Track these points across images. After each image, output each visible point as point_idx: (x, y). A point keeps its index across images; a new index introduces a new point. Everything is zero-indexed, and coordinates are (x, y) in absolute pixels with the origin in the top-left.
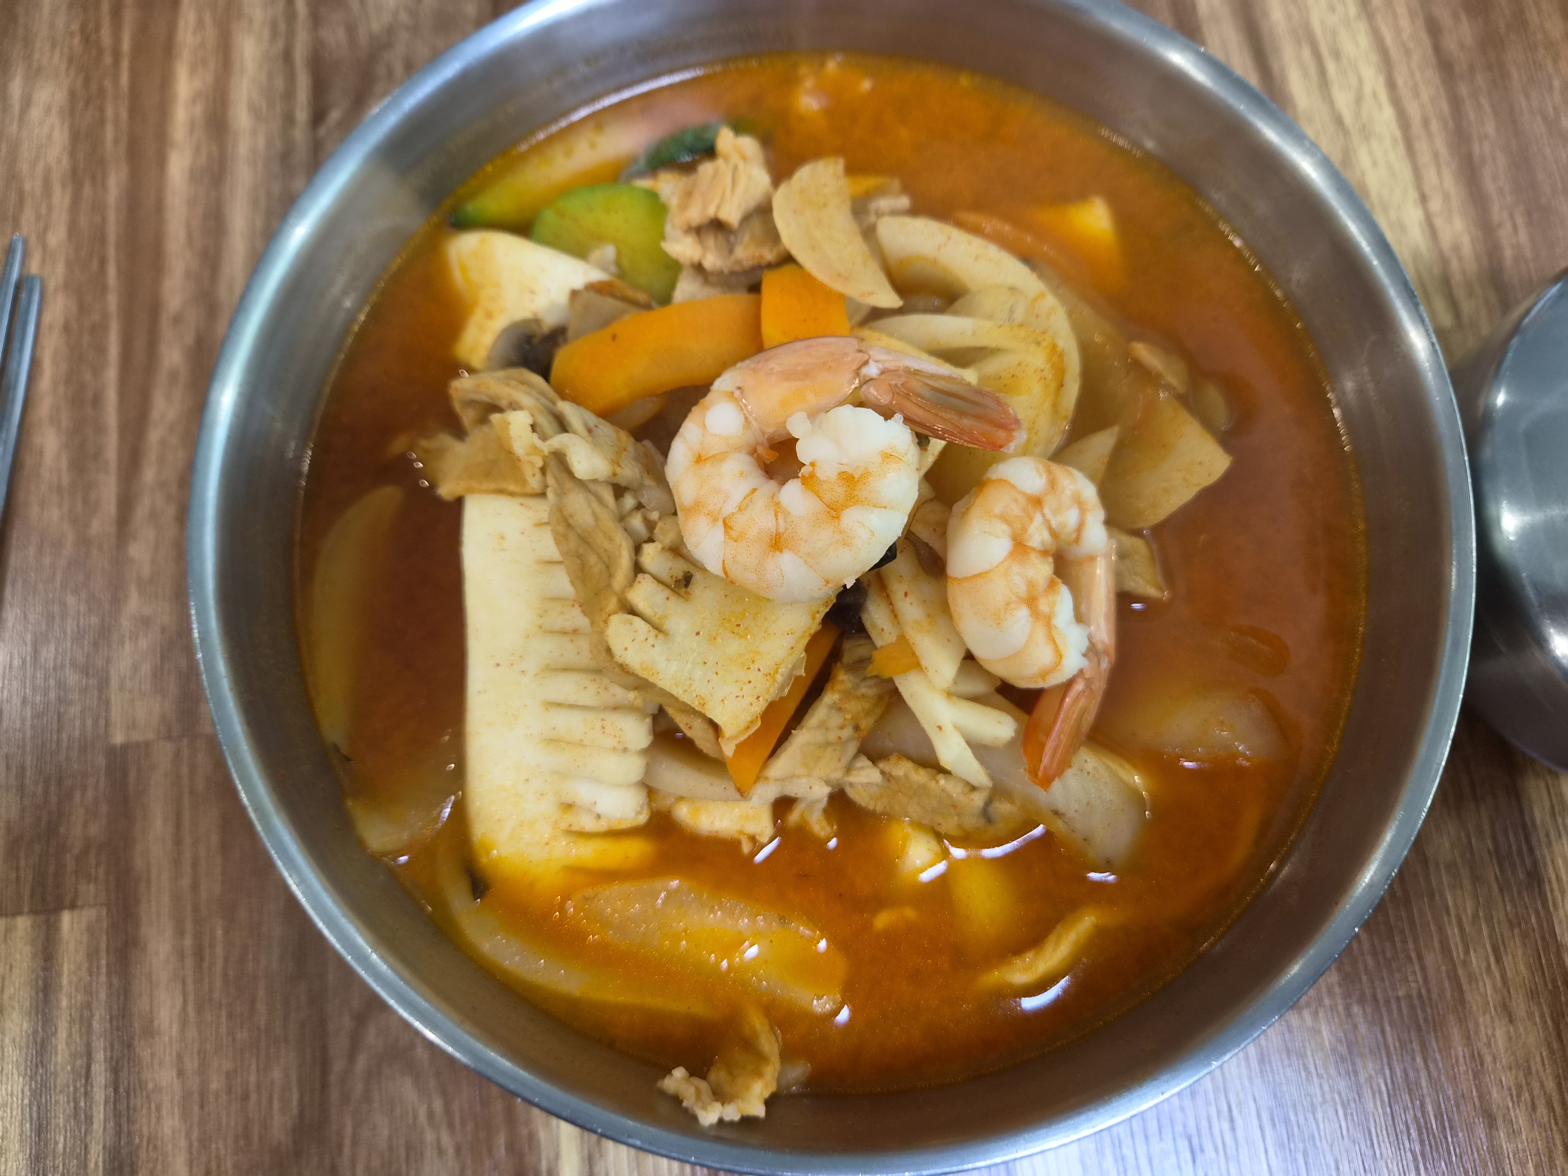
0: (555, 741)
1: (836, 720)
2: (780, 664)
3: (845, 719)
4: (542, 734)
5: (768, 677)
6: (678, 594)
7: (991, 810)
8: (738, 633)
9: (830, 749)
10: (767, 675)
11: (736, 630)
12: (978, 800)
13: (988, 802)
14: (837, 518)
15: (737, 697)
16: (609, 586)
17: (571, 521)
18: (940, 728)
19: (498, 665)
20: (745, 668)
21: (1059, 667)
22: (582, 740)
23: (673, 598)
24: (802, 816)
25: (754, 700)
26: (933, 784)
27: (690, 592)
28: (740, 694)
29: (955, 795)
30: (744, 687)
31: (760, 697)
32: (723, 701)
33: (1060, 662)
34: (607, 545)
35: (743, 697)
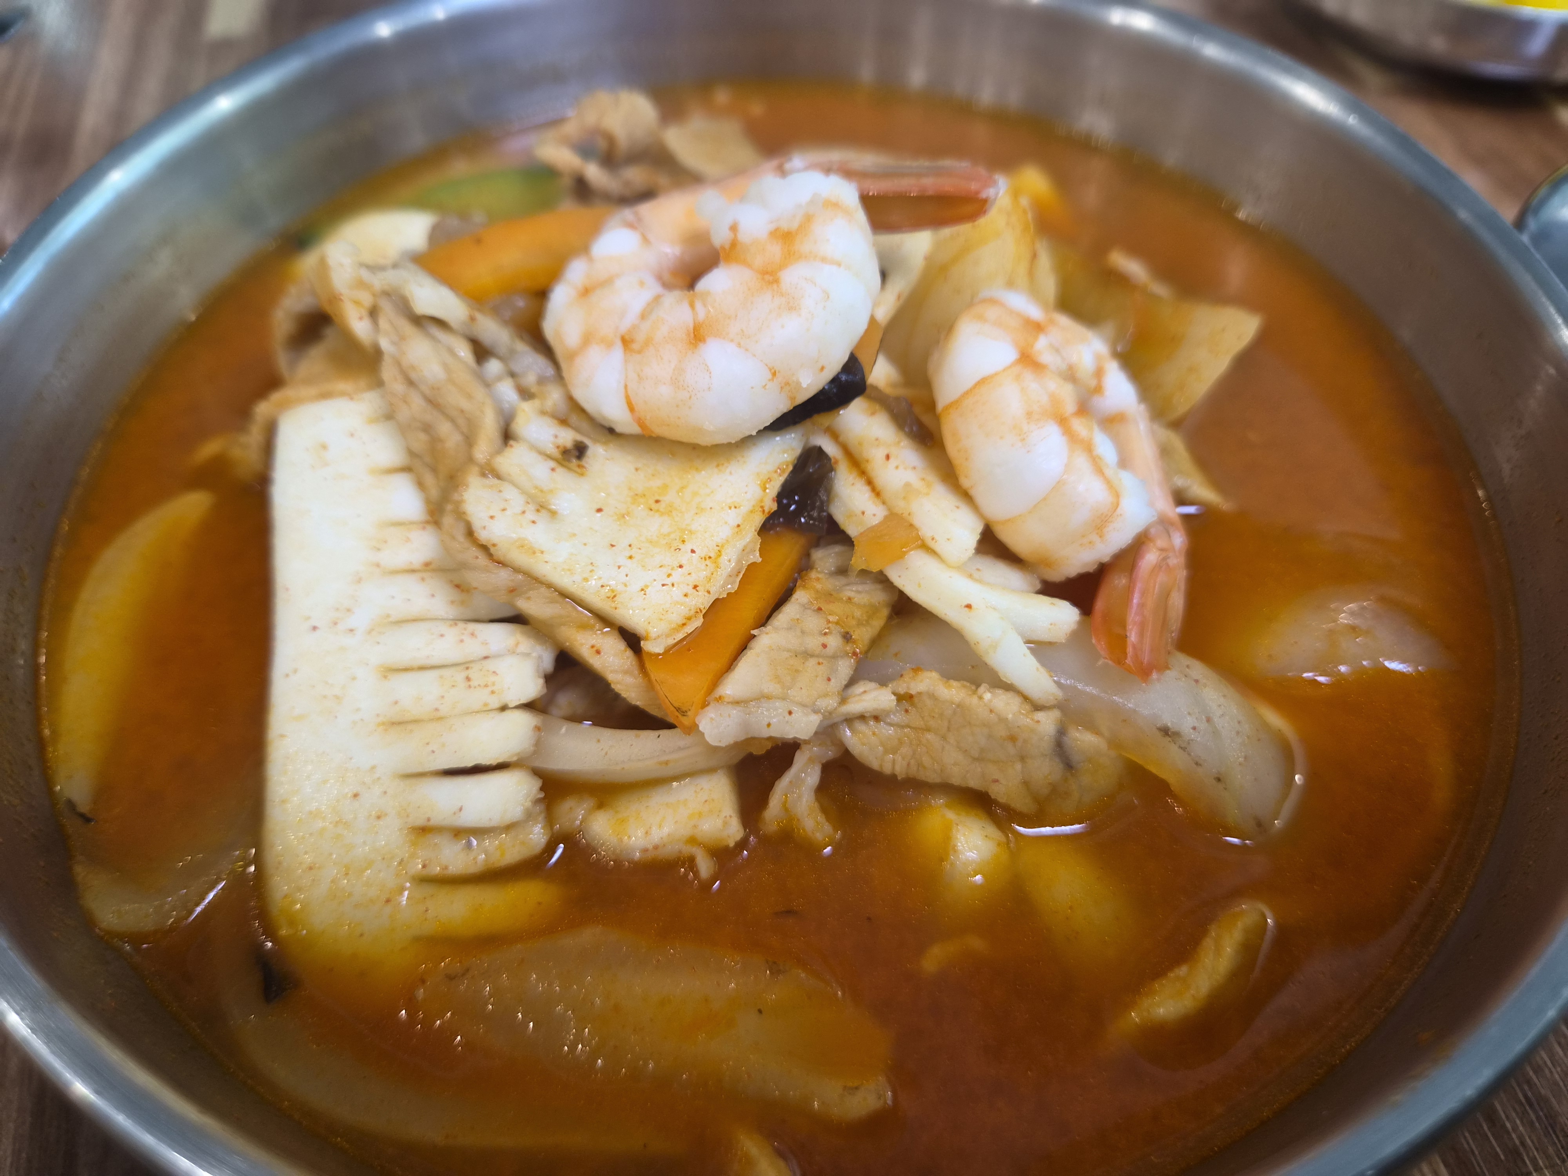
0: (400, 723)
1: (813, 622)
2: (723, 546)
3: (829, 622)
4: (378, 715)
5: (708, 562)
6: (569, 469)
7: (1067, 740)
8: (658, 511)
9: (812, 662)
10: (705, 559)
11: (655, 506)
12: (1047, 723)
13: (1061, 732)
14: (777, 281)
15: (663, 585)
16: (470, 460)
17: (413, 376)
18: (969, 606)
19: (315, 628)
20: (673, 549)
21: (1119, 511)
22: (437, 710)
23: (560, 470)
24: (784, 804)
25: (690, 590)
26: (974, 700)
27: (587, 466)
28: (668, 581)
29: (1010, 716)
30: (673, 573)
31: (697, 586)
32: (642, 590)
33: (1118, 505)
34: (464, 404)
35: (673, 585)
